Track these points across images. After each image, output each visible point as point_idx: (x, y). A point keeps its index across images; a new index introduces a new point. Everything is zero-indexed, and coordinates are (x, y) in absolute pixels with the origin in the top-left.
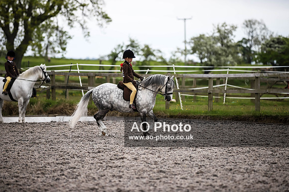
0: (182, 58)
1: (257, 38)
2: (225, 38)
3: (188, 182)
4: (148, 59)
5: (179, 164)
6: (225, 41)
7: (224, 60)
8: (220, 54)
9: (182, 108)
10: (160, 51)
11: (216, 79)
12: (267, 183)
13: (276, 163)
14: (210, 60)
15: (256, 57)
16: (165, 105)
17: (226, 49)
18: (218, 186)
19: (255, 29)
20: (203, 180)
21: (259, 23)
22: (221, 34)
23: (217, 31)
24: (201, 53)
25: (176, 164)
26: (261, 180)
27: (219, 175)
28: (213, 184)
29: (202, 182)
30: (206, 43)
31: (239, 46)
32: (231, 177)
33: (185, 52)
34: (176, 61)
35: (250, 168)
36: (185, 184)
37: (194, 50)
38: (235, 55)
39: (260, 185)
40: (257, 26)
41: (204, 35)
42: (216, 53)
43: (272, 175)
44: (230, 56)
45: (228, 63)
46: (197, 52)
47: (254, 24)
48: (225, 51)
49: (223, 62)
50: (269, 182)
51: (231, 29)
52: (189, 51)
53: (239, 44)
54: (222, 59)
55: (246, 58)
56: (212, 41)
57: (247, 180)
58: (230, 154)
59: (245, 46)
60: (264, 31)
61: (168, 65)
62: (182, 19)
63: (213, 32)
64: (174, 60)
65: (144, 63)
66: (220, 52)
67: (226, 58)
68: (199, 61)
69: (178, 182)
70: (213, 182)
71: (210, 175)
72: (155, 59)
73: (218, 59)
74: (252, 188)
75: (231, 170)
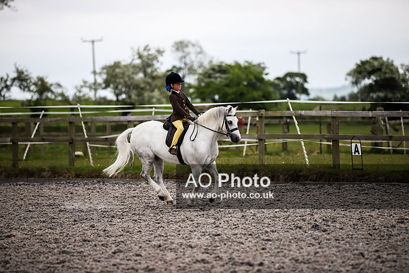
0: (91, 94)
1: (192, 66)
2: (149, 65)
3: (101, 266)
4: (44, 97)
5: (89, 241)
6: (149, 70)
7: (149, 96)
8: (142, 89)
9: (92, 164)
10: (59, 85)
12: (208, 263)
13: (219, 235)
14: (130, 97)
15: (191, 91)
16: (68, 160)
17: (150, 80)
18: (142, 270)
19: (189, 54)
20: (122, 262)
21: (194, 45)
22: (143, 61)
23: (137, 56)
24: (116, 88)
25: (85, 241)
26: (199, 259)
27: (143, 253)
28: (135, 267)
29: (121, 264)
30: (123, 74)
32: (160, 256)
33: (95, 86)
34: (83, 98)
35: (185, 242)
36: (98, 268)
37: (107, 84)
38: (163, 89)
39: (199, 265)
40: (190, 49)
41: (119, 63)
42: (137, 87)
43: (215, 252)
44: (156, 90)
45: (154, 100)
46: (112, 86)
47: (187, 46)
48: (149, 84)
49: (147, 99)
50: (210, 261)
51: (156, 54)
52: (100, 85)
54: (146, 94)
56: (131, 70)
57: (181, 259)
58: (158, 225)
60: (200, 56)
61: (71, 104)
62: (89, 42)
63: (132, 58)
64: (79, 97)
65: (37, 102)
66: (142, 85)
67: (151, 94)
68: (114, 98)
69: (88, 266)
70: (136, 264)
71: (131, 254)
72: (53, 97)
73: (140, 95)
74: (188, 270)
75: (160, 246)
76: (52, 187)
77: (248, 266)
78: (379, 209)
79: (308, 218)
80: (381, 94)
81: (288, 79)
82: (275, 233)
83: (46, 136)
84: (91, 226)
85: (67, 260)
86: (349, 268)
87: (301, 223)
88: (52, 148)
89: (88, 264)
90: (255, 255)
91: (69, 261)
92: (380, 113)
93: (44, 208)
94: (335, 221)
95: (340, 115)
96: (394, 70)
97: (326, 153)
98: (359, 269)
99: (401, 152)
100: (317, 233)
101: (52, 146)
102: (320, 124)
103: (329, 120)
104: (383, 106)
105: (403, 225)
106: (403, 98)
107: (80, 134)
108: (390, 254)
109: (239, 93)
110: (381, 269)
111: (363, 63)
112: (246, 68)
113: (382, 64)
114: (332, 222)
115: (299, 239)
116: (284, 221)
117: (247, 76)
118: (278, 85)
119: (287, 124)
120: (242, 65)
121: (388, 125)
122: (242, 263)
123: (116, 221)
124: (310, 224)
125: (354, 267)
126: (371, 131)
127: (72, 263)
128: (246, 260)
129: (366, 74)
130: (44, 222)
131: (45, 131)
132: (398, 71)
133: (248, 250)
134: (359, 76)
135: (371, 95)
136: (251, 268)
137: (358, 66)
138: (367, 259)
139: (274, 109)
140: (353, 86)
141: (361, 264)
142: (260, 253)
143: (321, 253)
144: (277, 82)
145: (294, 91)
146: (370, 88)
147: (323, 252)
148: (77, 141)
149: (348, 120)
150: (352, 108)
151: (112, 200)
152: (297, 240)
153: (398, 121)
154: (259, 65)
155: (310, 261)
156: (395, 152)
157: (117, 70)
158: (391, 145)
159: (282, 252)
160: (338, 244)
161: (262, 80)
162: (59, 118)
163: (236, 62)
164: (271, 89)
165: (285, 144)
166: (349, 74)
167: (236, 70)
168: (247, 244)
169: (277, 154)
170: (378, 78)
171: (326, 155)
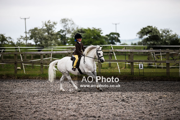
0: (24, 42)
1: (69, 30)
2: (51, 29)
3: (28, 118)
5: (23, 107)
6: (50, 31)
7: (50, 43)
8: (47, 40)
9: (25, 73)
10: (10, 38)
11: (45, 55)
12: (76, 116)
13: (81, 104)
15: (69, 40)
16: (14, 71)
17: (51, 36)
18: (47, 119)
19: (68, 24)
20: (38, 116)
21: (70, 21)
22: (47, 28)
23: (45, 25)
24: (36, 39)
25: (21, 107)
26: (72, 115)
27: (47, 112)
28: (44, 118)
29: (38, 117)
30: (39, 33)
31: (59, 34)
32: (55, 113)
33: (26, 38)
34: (21, 44)
35: (66, 107)
36: (27, 119)
37: (31, 37)
38: (56, 40)
39: (72, 117)
40: (68, 22)
41: (37, 28)
42: (45, 39)
43: (79, 111)
44: (53, 40)
45: (52, 45)
46: (33, 38)
47: (67, 21)
49: (49, 44)
50: (77, 115)
51: (53, 24)
52: (28, 38)
53: (58, 33)
55: (63, 42)
56: (42, 31)
57: (64, 115)
58: (54, 100)
59: (62, 34)
60: (73, 25)
61: (15, 47)
62: (24, 19)
63: (42, 26)
64: (19, 43)
66: (47, 38)
67: (51, 42)
68: (35, 44)
69: (23, 118)
70: (44, 117)
71: (42, 112)
72: (7, 43)
73: (46, 42)
74: (67, 119)
75: (55, 109)
76: (7, 83)
77: (94, 118)
78: (151, 93)
79: (120, 96)
80: (152, 42)
81: (111, 35)
82: (106, 103)
83: (4, 60)
84: (24, 100)
85: (13, 115)
86: (138, 118)
87: (117, 99)
88: (7, 66)
89: (23, 117)
90: (97, 113)
91: (14, 116)
92: (151, 50)
93: (4, 92)
94: (131, 98)
95: (134, 51)
96: (158, 32)
97: (128, 68)
98: (142, 119)
99: (161, 68)
100: (124, 103)
101: (7, 65)
102: (125, 55)
103: (129, 54)
104: (152, 47)
105: (161, 100)
106: (161, 44)
107: (19, 59)
108: (155, 112)
109: (90, 41)
110: (152, 119)
111: (144, 29)
112: (93, 31)
113: (152, 29)
114: (130, 98)
115: (116, 106)
116: (109, 98)
117: (93, 34)
118: (107, 38)
119: (111, 55)
120: (91, 29)
121: (155, 56)
122: (91, 116)
123: (35, 98)
124: (121, 99)
125: (140, 118)
126: (148, 59)
127: (16, 116)
128: (93, 115)
129: (145, 33)
130: (3, 98)
131: (4, 58)
132: (159, 32)
133: (94, 110)
134: (142, 34)
135: (148, 42)
136: (95, 118)
137: (142, 30)
138: (146, 114)
139: (105, 48)
140: (139, 39)
141: (143, 117)
142: (99, 112)
143: (125, 112)
144: (106, 37)
145: (114, 41)
146: (147, 40)
147: (126, 111)
148: (18, 63)
149: (138, 53)
150: (139, 48)
151: (33, 89)
152: (115, 106)
153: (159, 54)
154: (99, 29)
155: (121, 115)
156: (158, 68)
157: (36, 31)
158: (156, 64)
159: (108, 111)
160: (133, 108)
161: (100, 36)
162: (10, 53)
163: (88, 28)
164: (104, 40)
165: (110, 64)
166: (138, 34)
167: (89, 32)
168: (93, 108)
169: (106, 68)
170: (151, 35)
171: (128, 69)
